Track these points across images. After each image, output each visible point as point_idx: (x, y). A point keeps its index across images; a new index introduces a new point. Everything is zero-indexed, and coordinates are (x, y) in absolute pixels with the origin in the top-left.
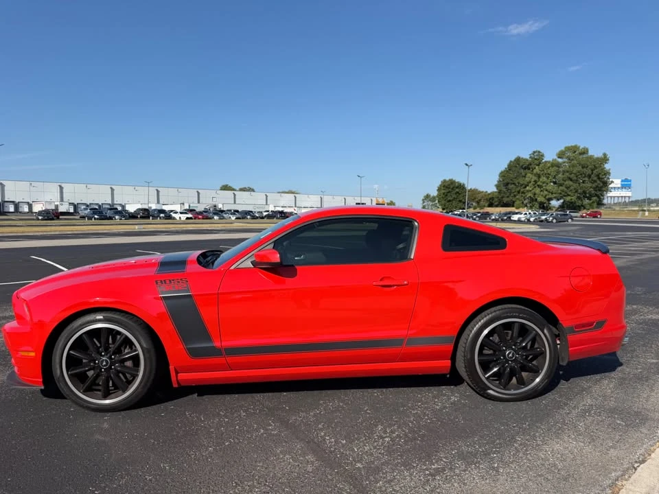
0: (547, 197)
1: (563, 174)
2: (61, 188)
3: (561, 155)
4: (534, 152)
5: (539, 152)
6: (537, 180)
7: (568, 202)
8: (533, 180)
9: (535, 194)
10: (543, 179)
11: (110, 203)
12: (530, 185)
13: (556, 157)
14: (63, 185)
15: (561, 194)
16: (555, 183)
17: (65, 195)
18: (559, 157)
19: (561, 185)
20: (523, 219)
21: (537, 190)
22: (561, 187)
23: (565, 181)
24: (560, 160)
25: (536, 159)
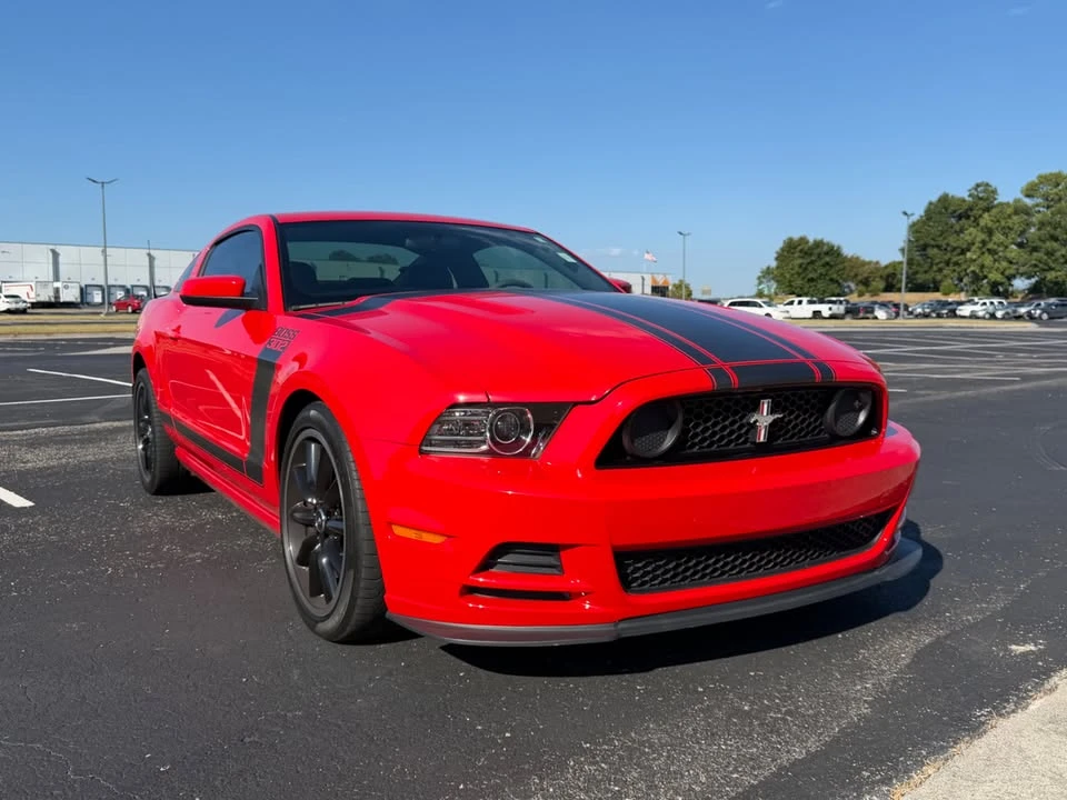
0: (1007, 273)
1: (1039, 229)
2: (55, 255)
3: (1030, 191)
4: (978, 186)
5: (987, 185)
6: (987, 239)
7: (1051, 282)
8: (978, 239)
9: (982, 267)
10: (998, 237)
11: (147, 283)
12: (974, 248)
13: (1020, 196)
14: (59, 249)
15: (1036, 266)
16: (1020, 245)
17: (62, 268)
18: (1028, 196)
19: (1035, 249)
20: (981, 314)
21: (988, 260)
22: (1035, 254)
23: (1044, 241)
24: (1029, 202)
25: (981, 199)
